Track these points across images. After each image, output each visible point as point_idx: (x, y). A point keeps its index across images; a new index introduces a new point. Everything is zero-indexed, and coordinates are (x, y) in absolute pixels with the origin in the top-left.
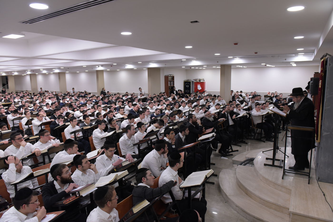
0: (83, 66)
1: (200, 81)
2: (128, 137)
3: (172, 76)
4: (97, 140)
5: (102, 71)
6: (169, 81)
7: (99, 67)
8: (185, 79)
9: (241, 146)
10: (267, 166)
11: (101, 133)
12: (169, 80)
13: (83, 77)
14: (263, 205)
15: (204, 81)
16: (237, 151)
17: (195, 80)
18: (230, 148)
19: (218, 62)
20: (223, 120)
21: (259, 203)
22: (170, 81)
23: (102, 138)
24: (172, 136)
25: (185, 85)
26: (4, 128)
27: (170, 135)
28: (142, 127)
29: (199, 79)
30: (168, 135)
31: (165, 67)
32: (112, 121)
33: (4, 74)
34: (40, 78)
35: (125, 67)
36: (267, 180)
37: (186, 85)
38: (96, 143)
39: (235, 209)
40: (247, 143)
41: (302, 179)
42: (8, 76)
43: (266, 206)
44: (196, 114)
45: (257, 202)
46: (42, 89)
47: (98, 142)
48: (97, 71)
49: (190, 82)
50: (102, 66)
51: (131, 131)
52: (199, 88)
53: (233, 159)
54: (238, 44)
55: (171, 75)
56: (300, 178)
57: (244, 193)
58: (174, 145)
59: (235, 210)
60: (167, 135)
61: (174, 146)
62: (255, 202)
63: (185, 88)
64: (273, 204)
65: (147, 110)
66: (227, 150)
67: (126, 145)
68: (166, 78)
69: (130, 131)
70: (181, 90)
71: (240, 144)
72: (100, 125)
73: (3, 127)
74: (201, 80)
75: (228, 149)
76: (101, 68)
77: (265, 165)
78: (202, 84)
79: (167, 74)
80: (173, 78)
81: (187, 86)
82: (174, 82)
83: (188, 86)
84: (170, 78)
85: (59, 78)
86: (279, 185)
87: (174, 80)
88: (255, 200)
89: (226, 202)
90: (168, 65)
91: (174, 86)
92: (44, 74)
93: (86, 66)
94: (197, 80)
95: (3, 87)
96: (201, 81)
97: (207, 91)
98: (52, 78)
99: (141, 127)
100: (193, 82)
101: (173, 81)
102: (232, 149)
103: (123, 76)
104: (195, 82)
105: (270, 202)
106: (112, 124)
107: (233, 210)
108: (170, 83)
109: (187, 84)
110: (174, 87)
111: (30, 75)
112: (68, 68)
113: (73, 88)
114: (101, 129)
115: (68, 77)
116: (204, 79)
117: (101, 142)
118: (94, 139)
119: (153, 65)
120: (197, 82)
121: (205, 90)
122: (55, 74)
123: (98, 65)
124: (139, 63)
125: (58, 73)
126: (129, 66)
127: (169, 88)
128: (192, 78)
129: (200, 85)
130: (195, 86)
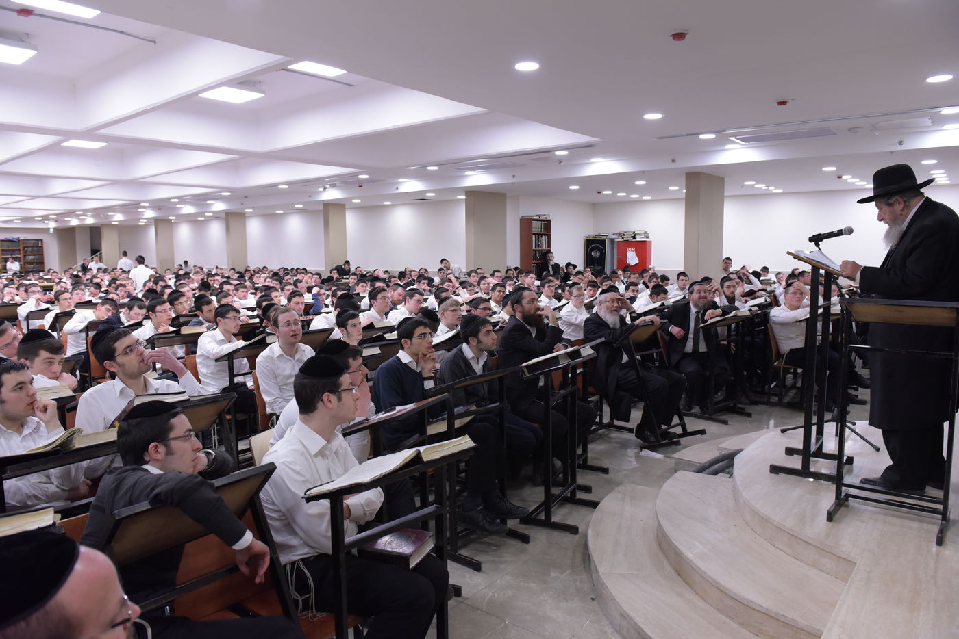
0: (280, 187)
1: (634, 238)
2: (283, 349)
3: (543, 217)
4: (208, 366)
5: (338, 205)
6: (533, 234)
7: (325, 188)
8: (591, 232)
9: (725, 423)
10: (781, 475)
12: (533, 229)
13: (295, 226)
14: (731, 618)
15: (648, 237)
16: (702, 432)
17: (620, 235)
18: (676, 420)
19: (673, 161)
20: (653, 322)
21: (718, 610)
22: (538, 235)
23: (218, 356)
24: (420, 344)
25: (587, 250)
28: (348, 327)
29: (633, 230)
31: (513, 183)
33: (90, 221)
34: (184, 233)
35: (397, 188)
36: (764, 521)
37: (593, 249)
38: (205, 376)
39: (618, 629)
40: (749, 415)
41: (915, 525)
42: (102, 225)
43: (742, 624)
44: (576, 309)
45: (711, 605)
47: (211, 373)
48: (328, 206)
49: (603, 242)
50: (335, 182)
52: (632, 258)
53: (677, 455)
54: (687, 36)
55: (540, 215)
56: (907, 522)
57: (669, 568)
58: (429, 378)
59: (617, 631)
61: (433, 381)
62: (701, 604)
63: (590, 261)
64: (767, 614)
65: (417, 295)
66: (664, 427)
68: (526, 223)
71: (724, 417)
72: (222, 319)
74: (639, 234)
75: (669, 423)
76: (332, 194)
77: (775, 469)
78: (642, 248)
79: (528, 209)
80: (547, 225)
81: (596, 254)
82: (549, 236)
83: (598, 254)
84: (536, 226)
85: (228, 229)
86: (807, 543)
87: (550, 231)
88: (703, 598)
89: (593, 599)
91: (550, 251)
92: (191, 220)
93: (286, 187)
94: (624, 235)
95: (92, 255)
96: (638, 238)
97: (656, 269)
98: (216, 230)
100: (612, 241)
101: (547, 235)
102: (684, 428)
103: (403, 220)
104: (620, 240)
105: (754, 607)
107: (609, 630)
108: (538, 241)
109: (595, 249)
110: (549, 251)
111: (157, 222)
112: (246, 197)
115: (254, 228)
116: (646, 233)
117: (218, 371)
118: (200, 363)
120: (625, 239)
121: (650, 267)
122: (217, 216)
123: (321, 182)
124: (429, 168)
125: (224, 215)
126: (410, 185)
127: (535, 257)
128: (611, 228)
129: (634, 249)
130: (618, 255)
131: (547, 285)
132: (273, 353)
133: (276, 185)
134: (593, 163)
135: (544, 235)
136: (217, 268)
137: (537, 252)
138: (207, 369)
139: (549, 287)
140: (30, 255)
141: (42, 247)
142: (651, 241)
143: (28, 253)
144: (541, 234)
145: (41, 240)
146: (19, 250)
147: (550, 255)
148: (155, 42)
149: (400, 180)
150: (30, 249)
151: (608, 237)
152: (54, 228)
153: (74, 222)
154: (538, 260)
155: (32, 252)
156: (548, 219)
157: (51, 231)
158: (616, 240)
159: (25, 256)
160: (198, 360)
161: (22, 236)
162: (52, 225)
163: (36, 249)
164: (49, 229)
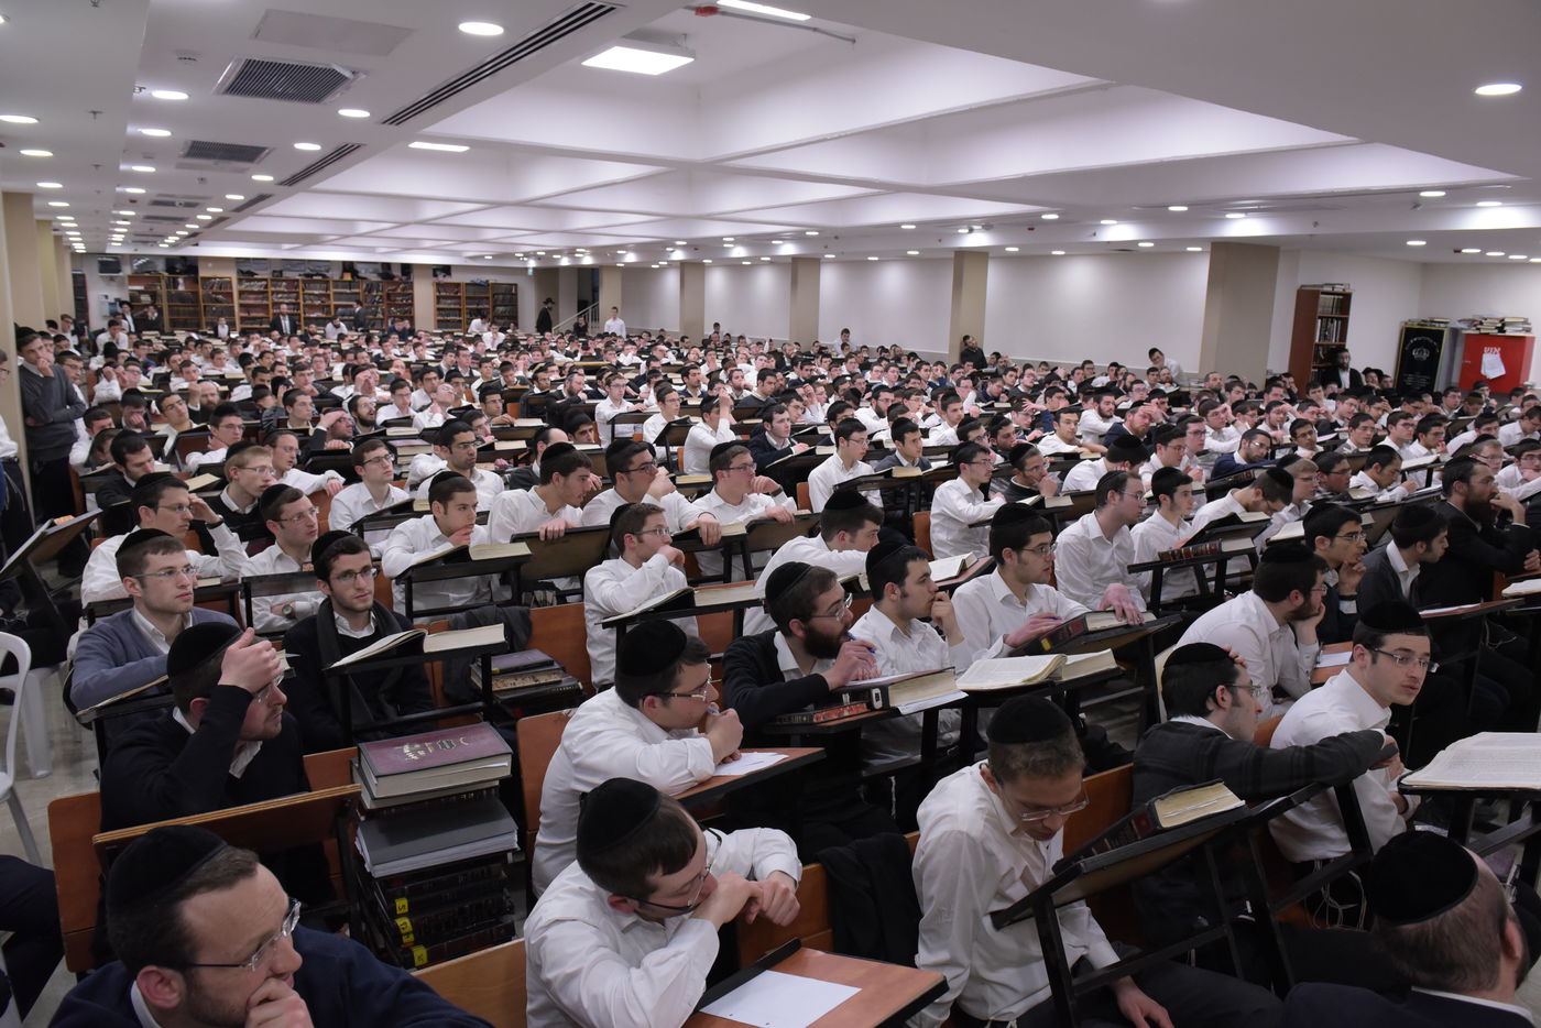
0: (903, 227)
1: (1501, 329)
2: (1104, 528)
3: (1338, 289)
4: (949, 531)
5: (981, 255)
6: (1320, 317)
7: (971, 231)
8: (1413, 313)
11: (970, 498)
12: (1320, 309)
13: (893, 281)
15: (1528, 330)
17: (1473, 323)
22: (1327, 319)
23: (974, 521)
24: (1346, 548)
25: (1404, 346)
26: (584, 432)
27: (1338, 541)
29: (1501, 316)
30: (1328, 542)
32: (1027, 453)
33: (588, 261)
34: (717, 282)
35: (1095, 234)
37: (1416, 345)
38: (943, 544)
42: (602, 266)
46: (721, 329)
47: (951, 541)
48: (962, 254)
49: (1438, 335)
50: (989, 224)
51: (1121, 499)
52: (1493, 366)
55: (1333, 285)
58: (1350, 598)
60: (1322, 542)
61: (1354, 602)
63: (1405, 361)
67: (1089, 562)
68: (1307, 300)
69: (1117, 497)
70: (1379, 373)
72: (967, 467)
73: (578, 428)
74: (1511, 324)
76: (978, 239)
78: (1515, 349)
79: (1313, 274)
80: (1344, 302)
81: (1421, 355)
82: (1345, 322)
83: (1425, 355)
84: (1326, 302)
85: (794, 282)
87: (1348, 313)
90: (1330, 227)
91: (1344, 345)
92: (735, 266)
93: (913, 227)
94: (1481, 323)
95: (579, 311)
96: (1510, 331)
98: (766, 282)
99: (1175, 491)
100: (1455, 332)
101: (1341, 319)
103: (1079, 281)
104: (1472, 331)
106: (1027, 468)
108: (1325, 329)
109: (1420, 344)
110: (1342, 349)
111: (683, 265)
112: (836, 238)
113: (846, 331)
114: (970, 482)
115: (829, 279)
116: (1526, 322)
118: (936, 525)
119: (1244, 226)
120: (1482, 331)
121: (1526, 383)
122: (777, 262)
123: (969, 223)
124: (1172, 209)
125: (790, 261)
126: (1118, 231)
127: (1317, 356)
128: (1455, 309)
129: (1498, 350)
130: (1464, 358)
131: (1402, 421)
132: (1087, 532)
133: (898, 225)
134: (1479, 207)
135: (1337, 319)
136: (771, 340)
137: (1321, 348)
138: (948, 534)
139: (1405, 425)
140: (500, 306)
141: (516, 294)
142: (1533, 339)
143: (498, 303)
144: (1332, 318)
145: (516, 285)
146: (487, 298)
147: (1345, 354)
148: (854, 41)
149: (1103, 222)
150: (501, 297)
151: (1449, 325)
152: (534, 269)
153: (565, 262)
154: (1322, 361)
155: (504, 299)
156: (1347, 291)
157: (530, 272)
158: (1464, 332)
159: (494, 307)
160: (933, 521)
161: (492, 278)
162: (532, 264)
163: (508, 297)
164: (527, 269)
